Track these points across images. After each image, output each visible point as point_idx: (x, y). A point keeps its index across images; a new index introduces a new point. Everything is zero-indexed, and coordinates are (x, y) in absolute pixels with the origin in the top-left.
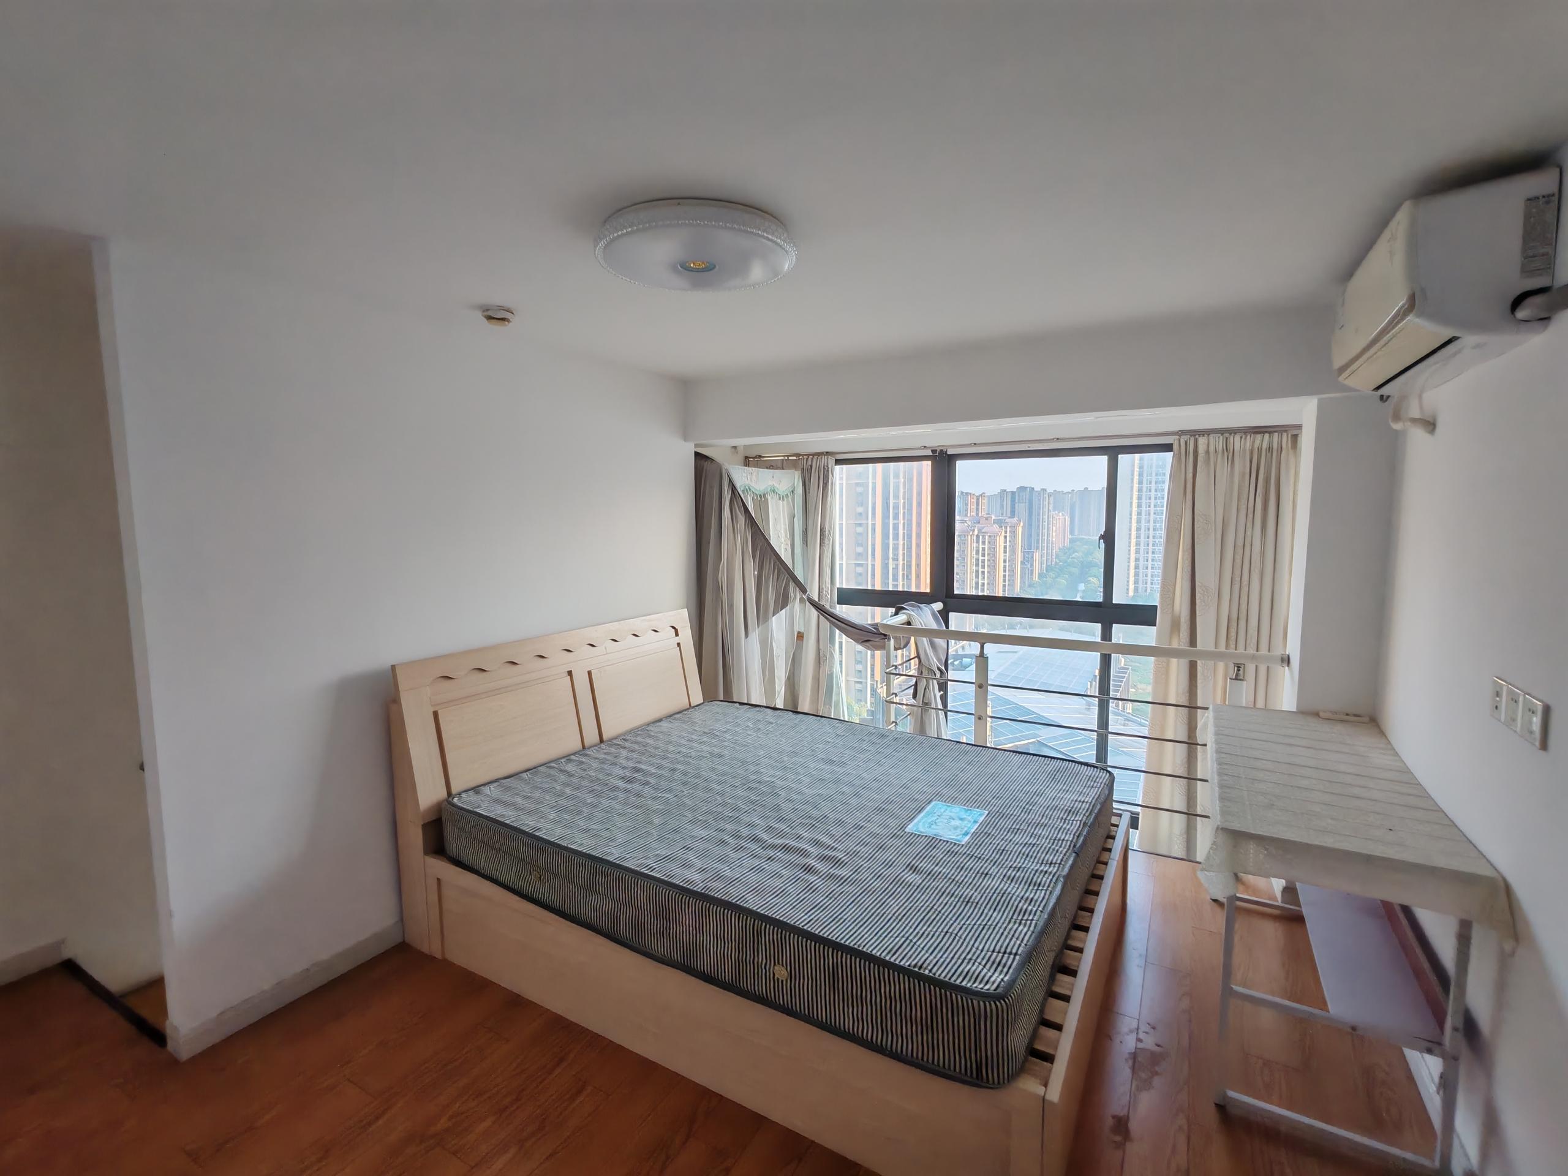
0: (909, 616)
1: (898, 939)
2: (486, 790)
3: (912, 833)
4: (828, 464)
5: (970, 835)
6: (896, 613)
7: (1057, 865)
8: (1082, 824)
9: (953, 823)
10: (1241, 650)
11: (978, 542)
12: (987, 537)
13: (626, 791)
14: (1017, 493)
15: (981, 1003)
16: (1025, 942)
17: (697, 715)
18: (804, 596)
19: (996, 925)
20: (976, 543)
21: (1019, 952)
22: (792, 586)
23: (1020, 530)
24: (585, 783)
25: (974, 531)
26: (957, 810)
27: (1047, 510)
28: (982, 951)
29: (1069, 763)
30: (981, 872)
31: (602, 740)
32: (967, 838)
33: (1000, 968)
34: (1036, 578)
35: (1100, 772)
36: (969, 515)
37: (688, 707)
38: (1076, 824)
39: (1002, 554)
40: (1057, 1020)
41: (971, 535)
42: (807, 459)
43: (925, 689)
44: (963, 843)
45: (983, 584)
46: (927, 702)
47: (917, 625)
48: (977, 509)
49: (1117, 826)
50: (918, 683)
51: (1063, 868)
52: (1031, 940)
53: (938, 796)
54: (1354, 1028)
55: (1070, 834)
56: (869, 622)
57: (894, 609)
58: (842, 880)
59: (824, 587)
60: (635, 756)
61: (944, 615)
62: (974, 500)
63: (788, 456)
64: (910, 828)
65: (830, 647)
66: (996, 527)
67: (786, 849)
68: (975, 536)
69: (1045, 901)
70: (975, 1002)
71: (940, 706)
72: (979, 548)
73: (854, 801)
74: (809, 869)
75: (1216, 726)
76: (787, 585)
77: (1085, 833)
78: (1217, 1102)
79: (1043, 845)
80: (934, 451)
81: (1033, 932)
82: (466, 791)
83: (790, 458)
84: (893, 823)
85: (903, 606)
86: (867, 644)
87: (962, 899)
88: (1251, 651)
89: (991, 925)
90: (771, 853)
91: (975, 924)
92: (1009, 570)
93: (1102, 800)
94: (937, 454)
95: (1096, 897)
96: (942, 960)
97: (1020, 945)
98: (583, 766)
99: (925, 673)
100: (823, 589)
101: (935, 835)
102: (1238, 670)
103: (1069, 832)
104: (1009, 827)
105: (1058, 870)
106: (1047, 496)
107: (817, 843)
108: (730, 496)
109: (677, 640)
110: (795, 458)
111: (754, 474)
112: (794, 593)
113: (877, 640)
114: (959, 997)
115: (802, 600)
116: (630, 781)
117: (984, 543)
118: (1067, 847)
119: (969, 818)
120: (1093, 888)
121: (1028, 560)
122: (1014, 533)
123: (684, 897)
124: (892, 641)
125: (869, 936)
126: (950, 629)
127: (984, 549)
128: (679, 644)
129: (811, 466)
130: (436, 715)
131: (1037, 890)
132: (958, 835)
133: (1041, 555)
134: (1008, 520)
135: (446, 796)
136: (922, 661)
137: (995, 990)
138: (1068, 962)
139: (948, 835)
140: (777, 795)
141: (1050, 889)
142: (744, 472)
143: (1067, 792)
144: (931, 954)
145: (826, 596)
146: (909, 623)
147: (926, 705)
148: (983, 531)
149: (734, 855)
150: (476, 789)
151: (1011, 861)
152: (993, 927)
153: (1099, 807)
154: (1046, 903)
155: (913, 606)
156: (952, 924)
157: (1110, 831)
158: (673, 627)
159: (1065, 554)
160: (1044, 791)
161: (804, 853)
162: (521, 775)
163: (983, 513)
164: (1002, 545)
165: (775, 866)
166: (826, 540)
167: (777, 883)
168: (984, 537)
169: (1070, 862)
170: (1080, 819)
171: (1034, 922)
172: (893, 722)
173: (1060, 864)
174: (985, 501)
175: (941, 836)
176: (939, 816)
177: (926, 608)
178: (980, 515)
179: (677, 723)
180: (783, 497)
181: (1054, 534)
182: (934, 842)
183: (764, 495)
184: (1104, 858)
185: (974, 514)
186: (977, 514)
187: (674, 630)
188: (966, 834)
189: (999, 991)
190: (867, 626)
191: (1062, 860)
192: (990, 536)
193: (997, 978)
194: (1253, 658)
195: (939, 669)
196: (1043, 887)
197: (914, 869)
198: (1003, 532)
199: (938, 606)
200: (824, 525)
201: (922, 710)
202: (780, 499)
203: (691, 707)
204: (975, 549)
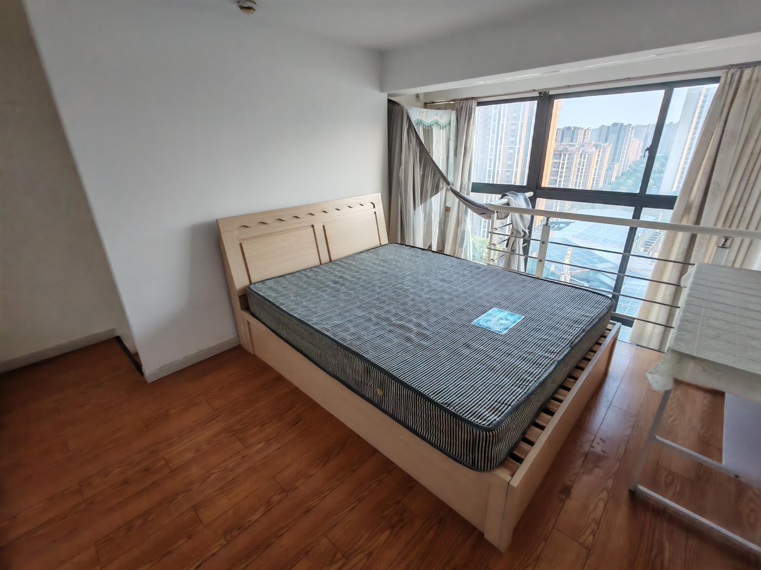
0: (509, 199)
1: (442, 386)
2: (268, 283)
3: (475, 325)
4: (472, 105)
5: (508, 330)
6: (502, 198)
7: (556, 354)
8: (581, 330)
9: (501, 321)
10: (734, 228)
11: (581, 158)
12: (587, 155)
13: (333, 288)
14: (611, 127)
15: (478, 431)
16: (518, 398)
17: (381, 251)
18: (448, 187)
19: (504, 386)
20: (580, 158)
21: (512, 404)
22: (442, 181)
23: (609, 149)
24: (315, 282)
25: (579, 151)
26: (505, 314)
27: (629, 138)
28: (489, 400)
29: (587, 292)
30: (506, 352)
31: (331, 261)
32: (506, 331)
33: (496, 412)
34: (613, 179)
35: (605, 299)
36: (578, 142)
37: (380, 245)
38: (578, 330)
39: (595, 165)
40: (532, 439)
41: (577, 154)
42: (460, 102)
43: (514, 242)
44: (502, 334)
45: (580, 183)
46: (514, 249)
47: (513, 205)
48: (584, 138)
49: (610, 330)
50: (510, 239)
51: (559, 356)
52: (522, 398)
53: (498, 305)
54: (737, 476)
55: (572, 335)
56: (485, 203)
57: (501, 195)
58: (426, 348)
59: (464, 182)
60: (343, 270)
61: (533, 200)
62: (583, 132)
63: (449, 101)
64: (475, 322)
65: (465, 216)
66: (594, 148)
67: (401, 327)
68: (580, 154)
69: (540, 375)
70: (474, 430)
71: (522, 253)
72: (581, 161)
73: (447, 304)
74: (409, 340)
75: (695, 278)
76: (439, 181)
77: (582, 336)
78: (630, 489)
79: (551, 340)
80: (540, 93)
81: (525, 393)
82: (258, 282)
83: (450, 103)
84: (465, 318)
85: (506, 193)
86: (484, 215)
87: (489, 368)
88: (742, 228)
89: (501, 385)
90: (392, 328)
91: (491, 384)
92: (597, 175)
93: (601, 316)
94: (542, 95)
95: (582, 371)
96: (463, 402)
97: (514, 400)
98: (317, 274)
99: (515, 233)
100: (463, 183)
101: (487, 328)
102: (726, 241)
103: (571, 334)
104: (534, 327)
105: (555, 357)
106: (631, 128)
107: (418, 325)
108: (407, 126)
109: (374, 210)
110: (453, 102)
111: (425, 113)
112: (442, 184)
113: (489, 213)
114: (466, 425)
115: (447, 189)
116: (336, 283)
117: (584, 158)
118: (566, 343)
119: (512, 319)
120: (582, 365)
121: (610, 168)
122: (604, 152)
123: (339, 347)
124: (496, 214)
125: (427, 382)
126: (536, 208)
127: (584, 162)
128: (375, 213)
129: (462, 107)
130: (241, 245)
131: (538, 367)
132: (501, 329)
133: (620, 166)
134: (602, 144)
135: (249, 283)
136: (514, 226)
137: (488, 425)
138: (551, 407)
139: (496, 328)
140: (407, 296)
141: (546, 368)
142: (418, 112)
143: (579, 309)
144: (458, 398)
145: (465, 187)
146: (508, 204)
147: (513, 251)
148: (585, 151)
149: (373, 328)
150: (263, 282)
151: (528, 348)
152: (501, 386)
153: (597, 320)
154: (540, 376)
155: (513, 194)
156: (478, 381)
157: (604, 333)
158: (372, 203)
159: (636, 165)
160: (564, 307)
161: (410, 330)
162: (286, 276)
163: (587, 140)
164: (596, 159)
165: (391, 336)
166: (467, 153)
167: (389, 345)
168: (585, 155)
169: (566, 352)
170: (581, 327)
171: (528, 387)
172: (492, 260)
173: (558, 353)
174: (590, 132)
175: (491, 329)
176: (494, 316)
177: (520, 195)
178: (585, 141)
179: (371, 254)
180: (443, 127)
181: (631, 153)
182: (486, 331)
183: (431, 126)
184: (595, 348)
185: (581, 141)
186: (583, 141)
187: (373, 205)
188: (506, 329)
189: (490, 426)
190: (483, 205)
191: (560, 351)
192: (589, 155)
193: (493, 418)
194: (740, 233)
195: (523, 231)
196: (542, 366)
197: (468, 346)
198: (598, 152)
199: (530, 194)
200: (467, 144)
201: (510, 255)
202: (441, 128)
203: (381, 246)
204: (578, 162)
